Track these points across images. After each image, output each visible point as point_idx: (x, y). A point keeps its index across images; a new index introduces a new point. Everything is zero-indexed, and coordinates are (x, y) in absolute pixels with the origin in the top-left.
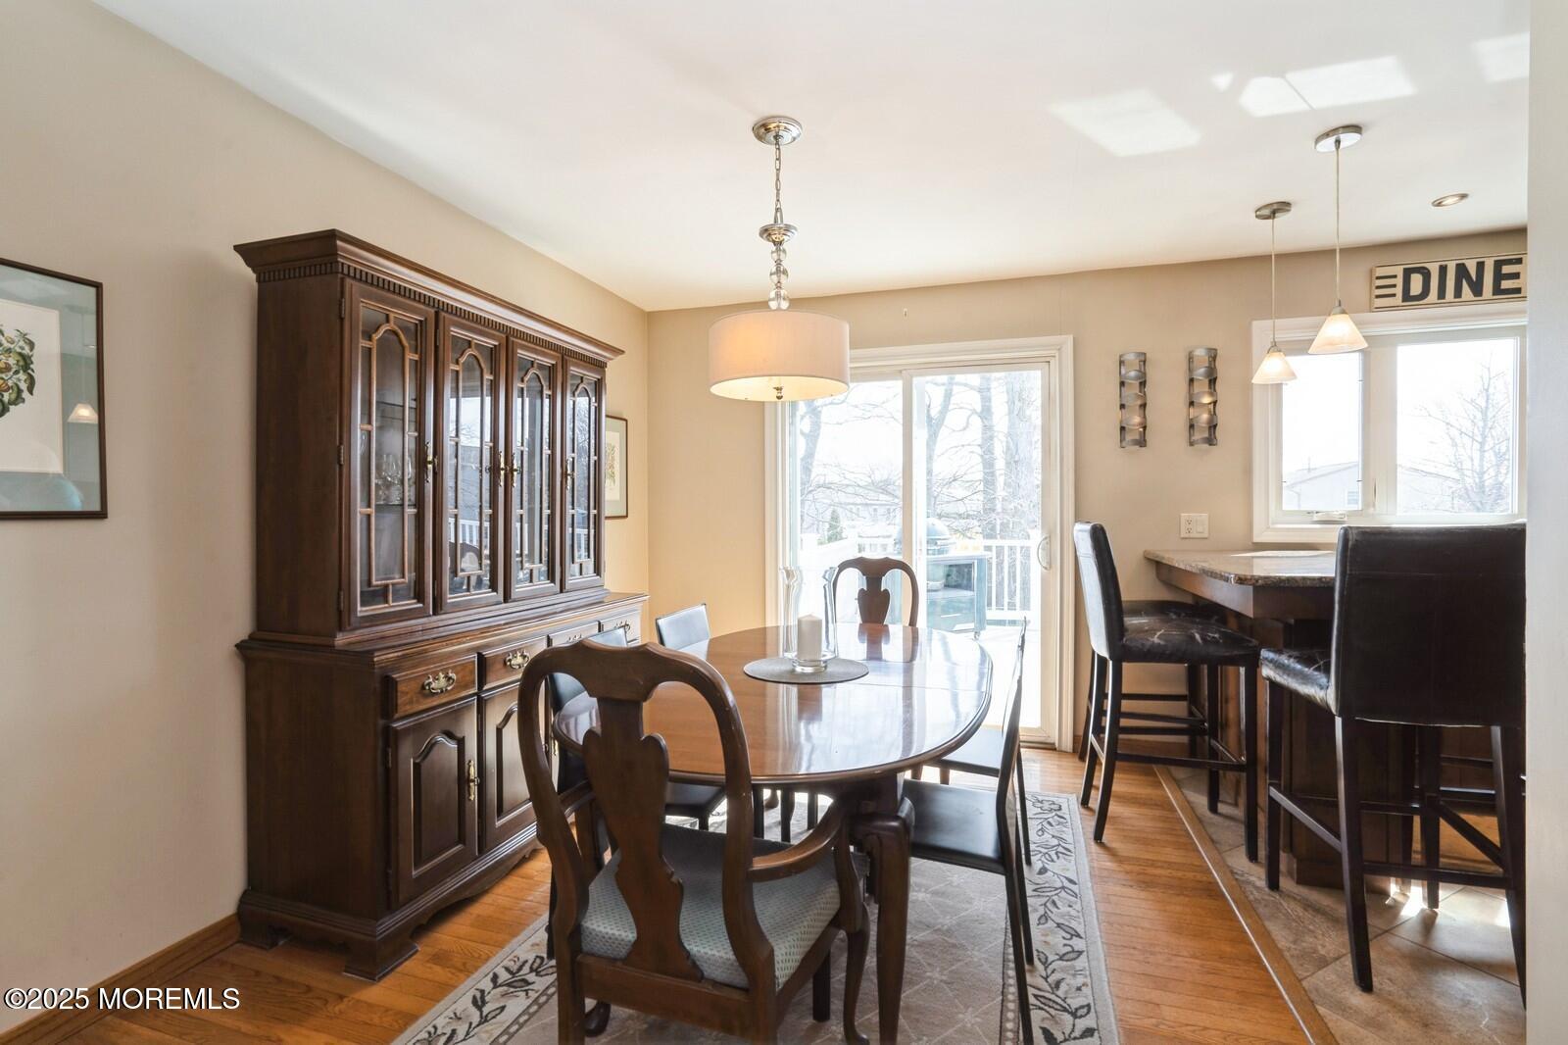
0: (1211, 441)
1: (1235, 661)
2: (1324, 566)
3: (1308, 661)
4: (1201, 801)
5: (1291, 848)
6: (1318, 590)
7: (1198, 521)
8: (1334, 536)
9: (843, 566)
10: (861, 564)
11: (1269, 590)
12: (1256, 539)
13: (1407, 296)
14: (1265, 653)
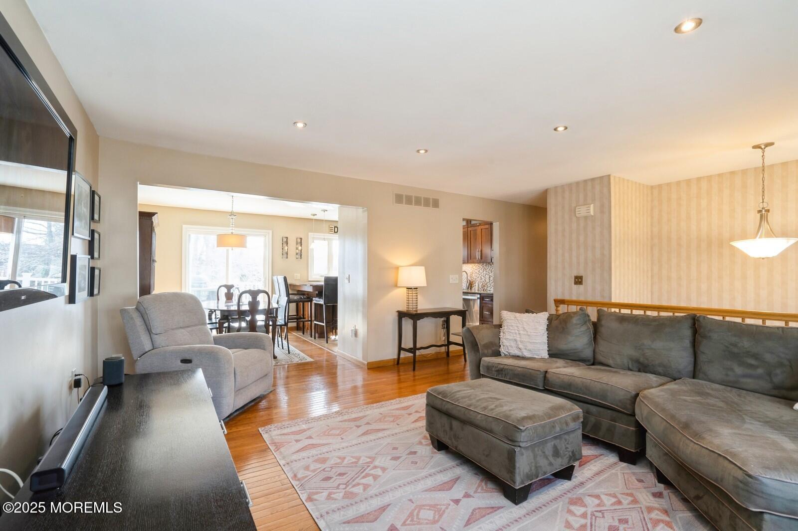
0: (301, 258)
1: (308, 301)
2: (322, 283)
3: (320, 298)
4: (302, 334)
5: (317, 333)
6: (321, 287)
7: (298, 276)
8: (323, 279)
9: (220, 287)
10: (226, 286)
11: (316, 287)
12: (309, 280)
13: (335, 232)
14: (314, 299)
